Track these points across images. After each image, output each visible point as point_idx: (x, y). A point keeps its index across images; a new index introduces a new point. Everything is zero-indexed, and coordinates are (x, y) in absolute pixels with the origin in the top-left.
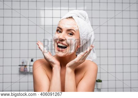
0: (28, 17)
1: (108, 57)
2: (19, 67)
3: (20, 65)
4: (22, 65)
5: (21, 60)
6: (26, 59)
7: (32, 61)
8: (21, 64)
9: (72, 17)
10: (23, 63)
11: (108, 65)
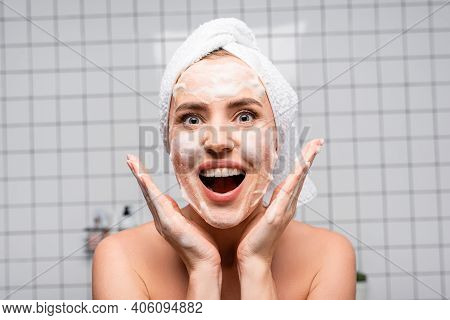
0: (111, 69)
1: (384, 193)
2: (85, 235)
3: (88, 230)
7: (127, 213)
8: (92, 224)
9: (221, 49)
10: (97, 220)
11: (385, 220)
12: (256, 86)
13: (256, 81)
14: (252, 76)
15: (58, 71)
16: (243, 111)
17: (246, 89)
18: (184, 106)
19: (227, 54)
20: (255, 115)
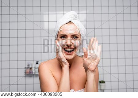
0: (33, 22)
1: (110, 58)
2: (25, 69)
3: (25, 68)
4: (28, 68)
5: (27, 63)
6: (32, 62)
8: (27, 66)
9: (70, 21)
11: (110, 66)
12: (78, 31)
13: (78, 30)
14: (77, 28)
15: (18, 22)
16: (74, 37)
17: (75, 32)
18: (62, 35)
19: (72, 23)
20: (77, 37)
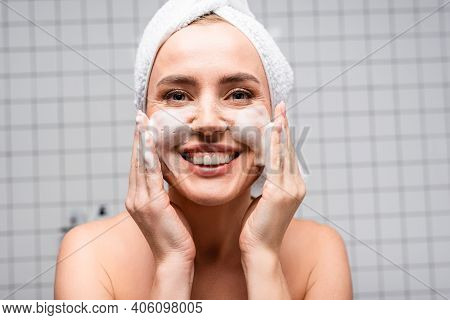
9: (212, 13)
15: (34, 75)
19: (219, 19)
